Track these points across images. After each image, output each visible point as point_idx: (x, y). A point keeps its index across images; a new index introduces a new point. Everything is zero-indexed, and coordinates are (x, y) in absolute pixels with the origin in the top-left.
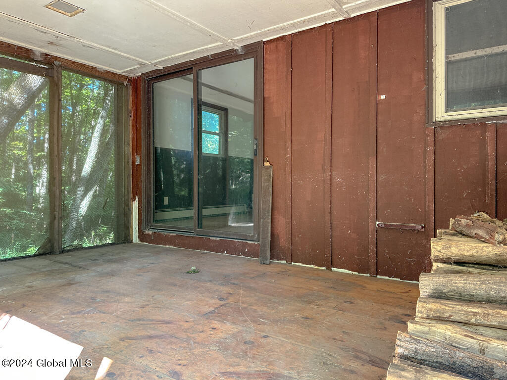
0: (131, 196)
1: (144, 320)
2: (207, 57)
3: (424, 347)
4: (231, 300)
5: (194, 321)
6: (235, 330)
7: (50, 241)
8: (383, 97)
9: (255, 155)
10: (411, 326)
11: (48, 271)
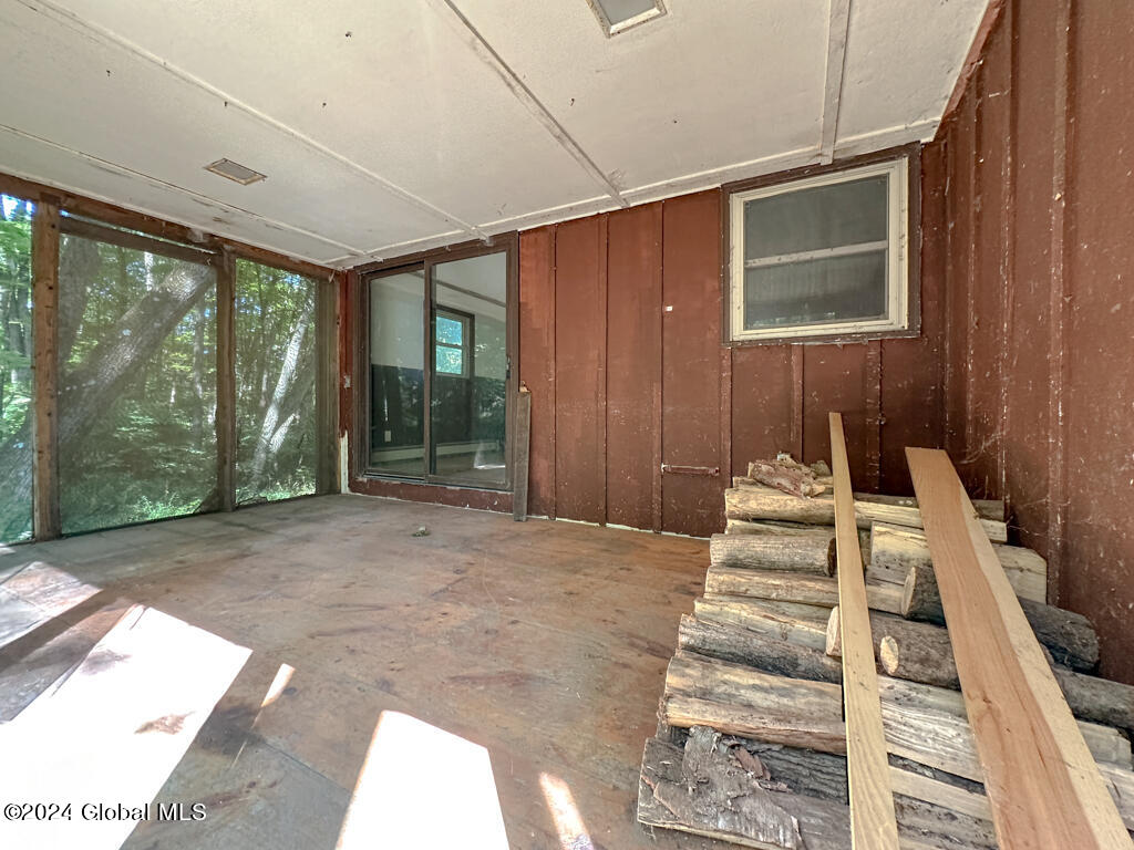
0: (338, 430)
1: (346, 606)
2: (443, 248)
3: (714, 635)
4: (472, 572)
5: (418, 604)
6: (475, 615)
7: (218, 493)
8: (670, 309)
9: (508, 377)
10: (698, 606)
11: (212, 537)
